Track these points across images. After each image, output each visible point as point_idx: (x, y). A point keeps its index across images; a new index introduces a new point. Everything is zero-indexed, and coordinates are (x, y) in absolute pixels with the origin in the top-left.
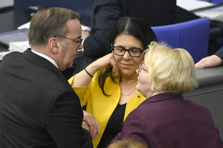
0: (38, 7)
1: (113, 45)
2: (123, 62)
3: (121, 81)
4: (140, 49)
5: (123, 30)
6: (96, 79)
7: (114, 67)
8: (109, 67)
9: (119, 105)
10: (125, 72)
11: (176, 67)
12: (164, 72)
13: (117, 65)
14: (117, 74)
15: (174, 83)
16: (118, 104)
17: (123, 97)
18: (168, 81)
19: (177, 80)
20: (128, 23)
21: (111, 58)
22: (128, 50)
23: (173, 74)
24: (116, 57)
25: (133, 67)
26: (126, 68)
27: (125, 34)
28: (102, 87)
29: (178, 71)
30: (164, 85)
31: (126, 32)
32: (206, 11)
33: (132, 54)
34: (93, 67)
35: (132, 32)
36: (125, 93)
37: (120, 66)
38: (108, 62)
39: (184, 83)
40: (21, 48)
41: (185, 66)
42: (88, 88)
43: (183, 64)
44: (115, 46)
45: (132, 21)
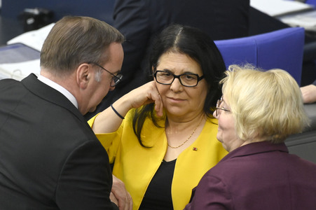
0: (38, 9)
1: (155, 69)
2: (171, 95)
3: (167, 125)
4: (197, 75)
5: (171, 45)
6: (129, 121)
7: (157, 103)
8: (149, 103)
9: (164, 163)
10: (174, 110)
11: (272, 99)
12: (255, 107)
13: (161, 100)
14: (161, 114)
15: (272, 122)
16: (163, 160)
17: (171, 150)
18: (263, 120)
19: (277, 118)
20: (178, 35)
21: (152, 89)
22: (178, 77)
23: (269, 108)
24: (160, 87)
25: (186, 102)
26: (174, 105)
27: (174, 52)
28: (138, 135)
29: (277, 104)
30: (259, 128)
31: (175, 48)
32: (299, 17)
33: (184, 83)
34: (125, 102)
35: (185, 49)
36: (173, 144)
37: (166, 101)
38: (147, 95)
39: (287, 121)
40: (12, 72)
41: (286, 95)
42: (116, 135)
43: (282, 92)
44: (158, 69)
45: (185, 31)
